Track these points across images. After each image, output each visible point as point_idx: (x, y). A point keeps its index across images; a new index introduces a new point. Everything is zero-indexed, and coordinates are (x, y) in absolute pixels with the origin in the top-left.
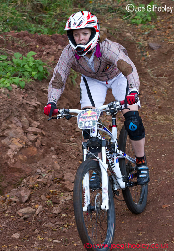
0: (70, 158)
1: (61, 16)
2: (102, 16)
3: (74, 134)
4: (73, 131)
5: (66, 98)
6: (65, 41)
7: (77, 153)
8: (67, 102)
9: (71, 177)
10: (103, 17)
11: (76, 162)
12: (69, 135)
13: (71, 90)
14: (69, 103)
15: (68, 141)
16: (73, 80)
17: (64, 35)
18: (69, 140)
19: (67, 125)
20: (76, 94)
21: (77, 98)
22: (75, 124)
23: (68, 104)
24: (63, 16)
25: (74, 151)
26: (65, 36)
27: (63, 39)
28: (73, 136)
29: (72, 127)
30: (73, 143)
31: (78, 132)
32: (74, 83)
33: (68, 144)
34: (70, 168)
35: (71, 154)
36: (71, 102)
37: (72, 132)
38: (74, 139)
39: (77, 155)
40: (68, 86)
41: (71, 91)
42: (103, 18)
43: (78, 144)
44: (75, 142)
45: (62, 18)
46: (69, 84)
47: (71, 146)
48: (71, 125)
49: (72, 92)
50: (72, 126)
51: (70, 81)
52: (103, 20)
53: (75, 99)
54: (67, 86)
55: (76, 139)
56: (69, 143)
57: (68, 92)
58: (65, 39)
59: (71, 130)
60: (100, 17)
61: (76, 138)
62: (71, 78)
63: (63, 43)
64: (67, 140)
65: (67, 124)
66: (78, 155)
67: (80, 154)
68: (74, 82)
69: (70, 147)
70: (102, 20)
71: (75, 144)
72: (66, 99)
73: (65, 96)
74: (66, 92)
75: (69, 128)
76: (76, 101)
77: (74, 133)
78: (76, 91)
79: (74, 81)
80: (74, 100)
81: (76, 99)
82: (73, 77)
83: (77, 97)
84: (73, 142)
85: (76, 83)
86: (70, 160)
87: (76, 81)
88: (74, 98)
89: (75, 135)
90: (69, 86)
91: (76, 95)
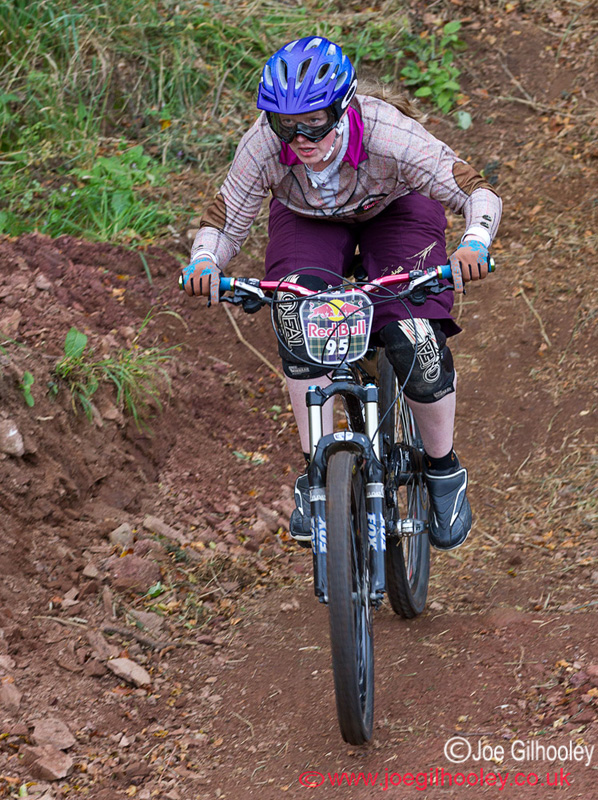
0: (58, 668)
1: (54, 171)
2: (204, 174)
3: (77, 587)
4: (75, 575)
5: (54, 459)
6: (64, 260)
7: (81, 653)
8: (60, 474)
9: (57, 731)
10: (207, 178)
11: (80, 683)
12: (59, 589)
13: (76, 432)
14: (66, 477)
15: (54, 607)
16: (82, 398)
17: (63, 238)
18: (60, 606)
19: (53, 556)
20: (92, 446)
21: (95, 462)
22: (84, 551)
23: (63, 481)
24: (61, 172)
25: (72, 643)
26: (66, 241)
27: (57, 252)
28: (74, 591)
29: (70, 560)
30: (73, 616)
31: (92, 578)
32: (88, 408)
33: (55, 618)
34: (55, 702)
35: (61, 653)
36: (72, 476)
37: (70, 577)
38: (77, 602)
39: (82, 659)
40: (64, 420)
41: (75, 437)
42: (208, 183)
43: (89, 620)
44: (80, 613)
45: (58, 177)
46: (70, 412)
47: (63, 625)
48: (67, 554)
49: (79, 440)
50: (73, 557)
51: (73, 403)
52: (207, 191)
53: (86, 464)
54: (61, 418)
55: (83, 603)
56: (57, 615)
57: (65, 439)
58: (64, 253)
59: (67, 571)
60: (197, 179)
61: (83, 599)
62: (78, 389)
63: (54, 265)
64: (51, 605)
65: (54, 551)
66: (87, 657)
67: (94, 654)
68: (85, 407)
69: (60, 628)
70: (201, 189)
71: (78, 620)
72: (56, 464)
73: (52, 454)
74: (58, 440)
75: (60, 564)
76: (90, 472)
77: (76, 583)
78: (93, 436)
79: (86, 401)
80: (83, 467)
81: (90, 466)
82: (83, 387)
83: (95, 457)
84: (72, 612)
85: (93, 409)
86: (56, 673)
87: (95, 402)
88: (85, 460)
89: (81, 590)
90: (68, 418)
91: (94, 451)
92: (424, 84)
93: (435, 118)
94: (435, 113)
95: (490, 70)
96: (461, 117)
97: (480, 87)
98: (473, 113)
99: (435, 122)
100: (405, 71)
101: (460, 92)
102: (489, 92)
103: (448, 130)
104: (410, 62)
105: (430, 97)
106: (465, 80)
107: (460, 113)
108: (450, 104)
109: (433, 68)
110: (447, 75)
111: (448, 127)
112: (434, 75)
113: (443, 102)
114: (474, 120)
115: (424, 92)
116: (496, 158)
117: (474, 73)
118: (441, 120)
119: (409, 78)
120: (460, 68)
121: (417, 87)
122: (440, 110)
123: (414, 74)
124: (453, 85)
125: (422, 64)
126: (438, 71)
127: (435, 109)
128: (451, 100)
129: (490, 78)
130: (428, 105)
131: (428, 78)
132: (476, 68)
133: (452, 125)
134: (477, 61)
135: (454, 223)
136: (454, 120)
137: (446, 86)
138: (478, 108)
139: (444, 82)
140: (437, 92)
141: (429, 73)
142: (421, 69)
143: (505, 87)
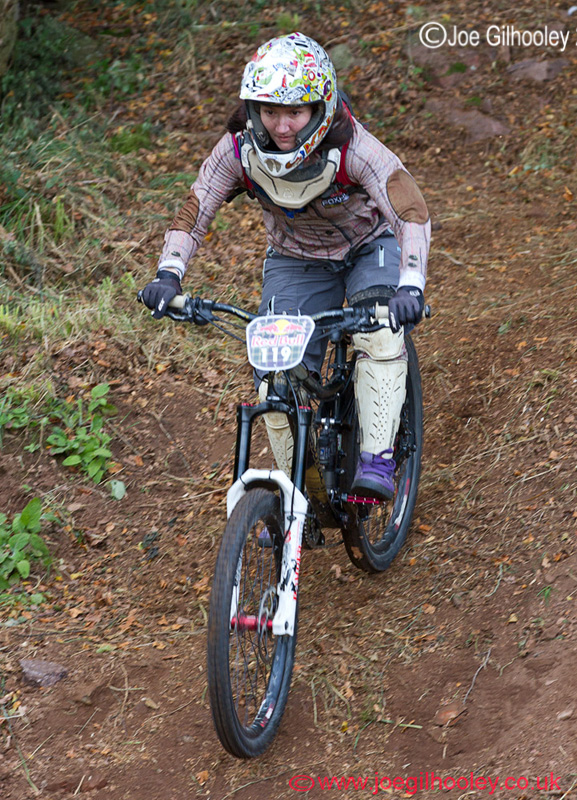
92: (72, 452)
93: (85, 488)
94: (86, 483)
95: (143, 435)
96: (114, 487)
97: (133, 453)
98: (126, 482)
99: (86, 493)
100: (50, 439)
101: (112, 460)
102: (143, 459)
103: (101, 501)
104: (56, 429)
105: (79, 465)
106: (116, 446)
107: (112, 482)
108: (102, 473)
109: (82, 434)
110: (98, 441)
111: (101, 497)
112: (83, 442)
113: (93, 470)
114: (127, 490)
115: (73, 460)
116: (155, 529)
117: (126, 439)
118: (93, 490)
119: (56, 447)
120: (111, 433)
121: (65, 455)
122: (91, 479)
123: (61, 441)
124: (104, 452)
125: (69, 431)
126: (87, 438)
127: (86, 479)
128: (102, 469)
129: (144, 444)
130: (78, 475)
131: (76, 445)
132: (127, 433)
133: (104, 495)
134: (128, 426)
135: (114, 600)
136: (108, 490)
137: (96, 453)
138: (130, 476)
139: (94, 450)
140: (87, 461)
141: (77, 440)
142: (68, 436)
143: (160, 452)
